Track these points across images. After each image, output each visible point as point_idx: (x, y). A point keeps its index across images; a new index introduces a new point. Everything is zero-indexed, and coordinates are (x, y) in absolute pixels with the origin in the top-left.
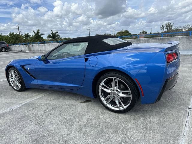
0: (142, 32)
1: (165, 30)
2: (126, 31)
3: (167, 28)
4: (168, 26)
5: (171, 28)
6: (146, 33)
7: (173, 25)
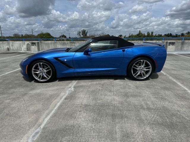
0: (62, 36)
1: (82, 36)
2: (48, 33)
3: (83, 35)
4: (84, 32)
5: (86, 35)
6: (65, 37)
7: (87, 32)
